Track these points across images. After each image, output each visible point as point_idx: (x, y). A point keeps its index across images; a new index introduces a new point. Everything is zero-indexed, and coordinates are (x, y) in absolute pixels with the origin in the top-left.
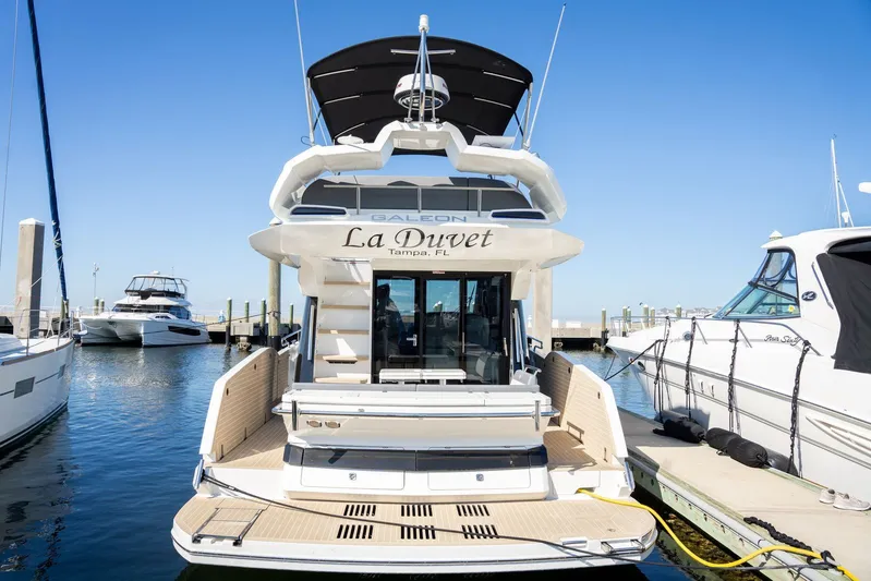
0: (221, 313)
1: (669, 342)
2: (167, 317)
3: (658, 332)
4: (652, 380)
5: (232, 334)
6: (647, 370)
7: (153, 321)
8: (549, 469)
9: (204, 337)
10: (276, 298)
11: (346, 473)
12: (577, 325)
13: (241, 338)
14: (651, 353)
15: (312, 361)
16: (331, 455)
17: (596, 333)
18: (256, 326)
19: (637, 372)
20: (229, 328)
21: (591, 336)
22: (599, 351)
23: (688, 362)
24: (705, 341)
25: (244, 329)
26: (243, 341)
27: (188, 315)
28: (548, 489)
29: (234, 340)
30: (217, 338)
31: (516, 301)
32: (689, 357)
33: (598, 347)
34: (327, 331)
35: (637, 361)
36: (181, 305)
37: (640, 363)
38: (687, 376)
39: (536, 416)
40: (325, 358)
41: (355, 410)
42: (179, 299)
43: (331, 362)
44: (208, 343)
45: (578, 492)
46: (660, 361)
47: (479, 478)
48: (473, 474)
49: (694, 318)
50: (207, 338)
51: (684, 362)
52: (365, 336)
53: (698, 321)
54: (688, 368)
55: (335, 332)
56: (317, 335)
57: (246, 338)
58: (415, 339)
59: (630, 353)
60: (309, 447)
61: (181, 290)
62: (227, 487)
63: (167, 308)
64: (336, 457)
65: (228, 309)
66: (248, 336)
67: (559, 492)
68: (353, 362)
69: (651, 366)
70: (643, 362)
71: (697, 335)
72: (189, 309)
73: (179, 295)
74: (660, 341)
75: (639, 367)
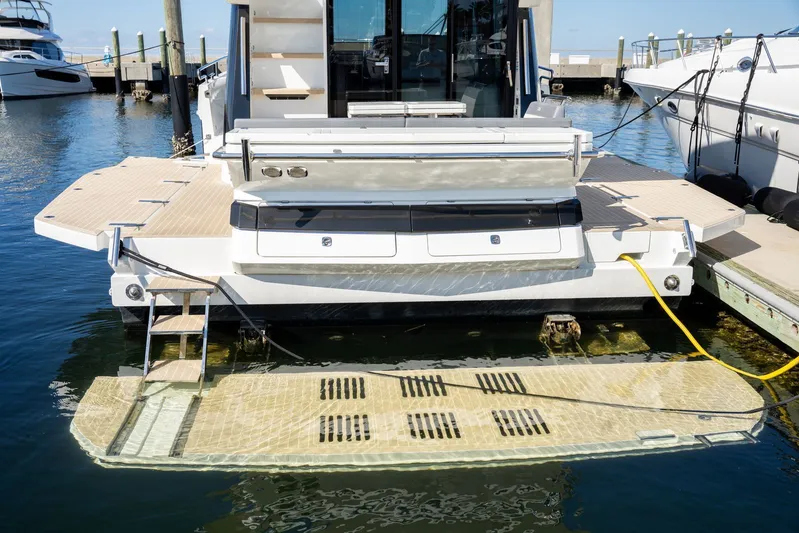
0: (106, 50)
1: (717, 73)
2: (30, 57)
3: (701, 60)
4: (686, 128)
5: (124, 79)
6: (680, 113)
7: (12, 63)
8: (584, 229)
9: (84, 85)
10: (175, 22)
11: (318, 237)
12: (584, 60)
13: (137, 84)
14: (690, 89)
15: (248, 96)
16: (299, 215)
17: (608, 71)
18: (156, 67)
19: (664, 115)
20: (118, 71)
21: (603, 75)
22: (612, 95)
23: (744, 100)
24: (773, 69)
25: (139, 72)
26: (140, 89)
27: (59, 55)
28: (583, 254)
29: (127, 87)
30: (104, 86)
31: (526, 9)
32: (747, 92)
33: (610, 90)
34: (265, 55)
35: (667, 101)
36: (47, 39)
37: (670, 104)
38: (740, 119)
39: (574, 157)
40: (266, 92)
41: (329, 150)
42: (43, 30)
43: (272, 97)
44: (91, 93)
45: (620, 259)
46: (701, 100)
47: (495, 240)
48: (487, 235)
49: (760, 36)
50: (90, 85)
51: (738, 100)
52: (318, 60)
53: (766, 40)
54: (743, 108)
55: (280, 56)
56: (251, 60)
57: (143, 84)
58: (386, 64)
59: (658, 90)
60: (265, 204)
61: (44, 19)
62: (156, 265)
63: (27, 44)
64: (306, 217)
65: (113, 43)
66: (146, 81)
67: (596, 257)
68: (303, 97)
69: (687, 108)
70: (675, 101)
71: (763, 61)
72: (59, 45)
73: (42, 25)
74: (704, 72)
75: (668, 109)
